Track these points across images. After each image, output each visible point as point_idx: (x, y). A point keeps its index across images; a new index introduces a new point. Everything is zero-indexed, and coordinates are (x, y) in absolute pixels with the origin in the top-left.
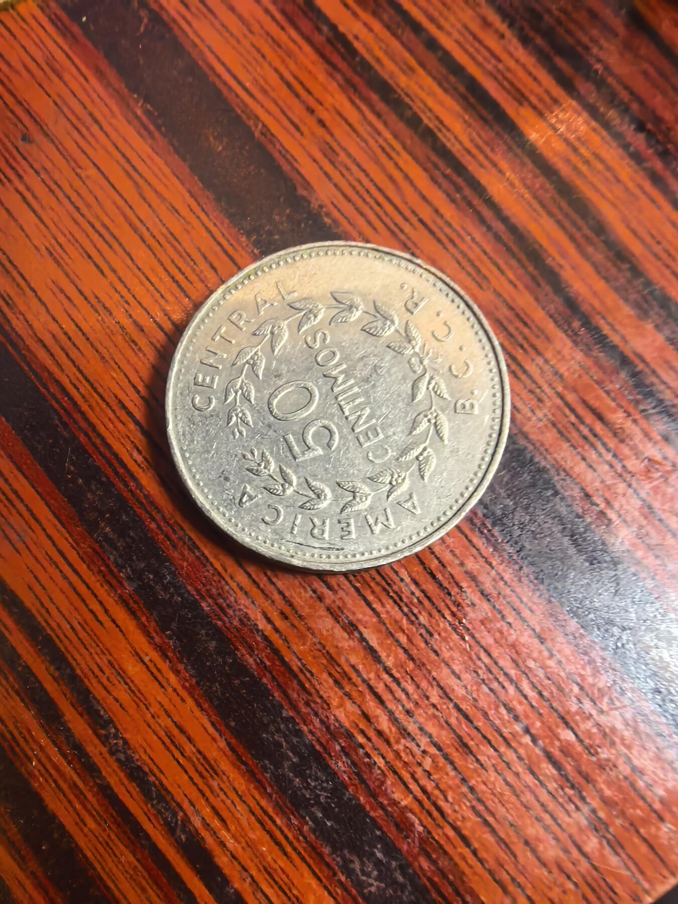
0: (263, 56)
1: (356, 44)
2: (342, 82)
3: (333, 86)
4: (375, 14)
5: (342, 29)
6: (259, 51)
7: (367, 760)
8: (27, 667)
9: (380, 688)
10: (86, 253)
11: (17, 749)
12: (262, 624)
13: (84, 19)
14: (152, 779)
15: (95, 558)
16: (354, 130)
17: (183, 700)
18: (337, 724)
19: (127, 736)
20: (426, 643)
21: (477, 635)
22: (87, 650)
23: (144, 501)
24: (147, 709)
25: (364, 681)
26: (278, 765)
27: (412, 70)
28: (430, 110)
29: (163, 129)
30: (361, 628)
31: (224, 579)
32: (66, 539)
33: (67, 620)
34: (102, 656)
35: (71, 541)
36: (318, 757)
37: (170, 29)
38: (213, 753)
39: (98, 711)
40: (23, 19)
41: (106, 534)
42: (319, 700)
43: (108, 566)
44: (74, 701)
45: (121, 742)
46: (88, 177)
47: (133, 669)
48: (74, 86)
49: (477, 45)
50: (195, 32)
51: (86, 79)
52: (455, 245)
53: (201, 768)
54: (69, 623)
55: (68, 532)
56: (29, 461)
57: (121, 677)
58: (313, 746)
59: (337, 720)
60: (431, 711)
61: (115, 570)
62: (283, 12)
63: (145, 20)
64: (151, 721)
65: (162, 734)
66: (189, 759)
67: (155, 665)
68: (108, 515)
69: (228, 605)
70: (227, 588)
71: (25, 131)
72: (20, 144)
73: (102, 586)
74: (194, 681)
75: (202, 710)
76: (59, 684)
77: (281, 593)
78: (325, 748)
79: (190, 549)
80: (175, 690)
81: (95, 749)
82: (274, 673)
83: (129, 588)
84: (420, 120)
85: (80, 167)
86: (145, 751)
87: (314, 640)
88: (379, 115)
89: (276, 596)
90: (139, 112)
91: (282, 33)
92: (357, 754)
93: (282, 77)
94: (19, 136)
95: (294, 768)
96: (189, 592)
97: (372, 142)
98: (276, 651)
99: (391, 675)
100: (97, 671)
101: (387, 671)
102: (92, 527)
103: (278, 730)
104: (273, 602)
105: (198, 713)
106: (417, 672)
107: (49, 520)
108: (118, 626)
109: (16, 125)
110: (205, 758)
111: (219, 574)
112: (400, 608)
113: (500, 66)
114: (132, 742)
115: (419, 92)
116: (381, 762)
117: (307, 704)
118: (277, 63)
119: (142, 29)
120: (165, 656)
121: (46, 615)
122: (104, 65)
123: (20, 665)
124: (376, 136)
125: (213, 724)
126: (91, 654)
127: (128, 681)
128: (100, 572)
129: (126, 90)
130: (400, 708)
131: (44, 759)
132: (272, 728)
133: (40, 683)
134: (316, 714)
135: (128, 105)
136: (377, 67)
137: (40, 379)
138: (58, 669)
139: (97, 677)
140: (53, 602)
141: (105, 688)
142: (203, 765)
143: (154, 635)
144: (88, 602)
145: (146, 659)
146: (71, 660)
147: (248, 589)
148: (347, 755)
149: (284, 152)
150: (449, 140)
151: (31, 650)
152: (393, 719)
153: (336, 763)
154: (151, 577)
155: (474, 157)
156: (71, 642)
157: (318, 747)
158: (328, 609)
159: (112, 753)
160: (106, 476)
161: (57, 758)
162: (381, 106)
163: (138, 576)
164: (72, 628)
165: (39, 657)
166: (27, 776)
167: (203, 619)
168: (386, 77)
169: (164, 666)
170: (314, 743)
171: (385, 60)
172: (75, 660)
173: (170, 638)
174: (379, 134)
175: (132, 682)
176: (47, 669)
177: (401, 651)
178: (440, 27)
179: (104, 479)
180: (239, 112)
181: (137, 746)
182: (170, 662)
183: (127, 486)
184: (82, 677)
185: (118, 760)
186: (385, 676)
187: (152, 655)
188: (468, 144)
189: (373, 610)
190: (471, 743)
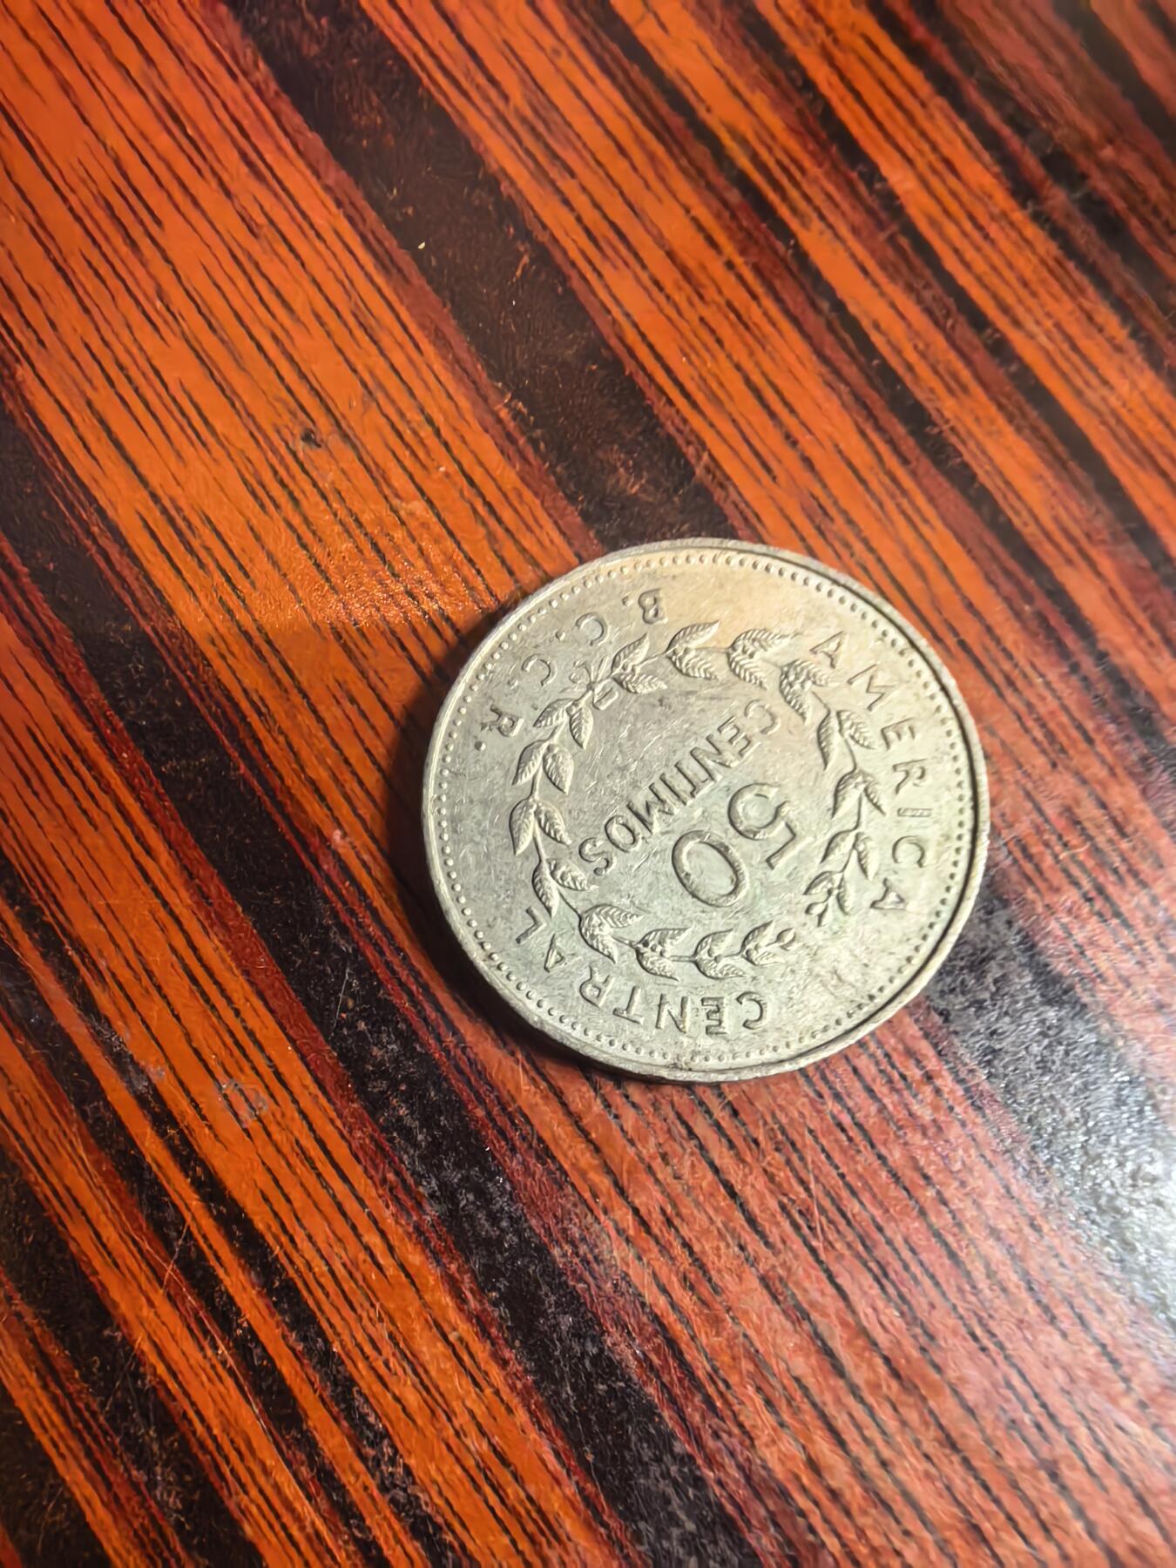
0: (719, 341)
1: (876, 338)
2: (848, 399)
3: (832, 405)
4: (910, 288)
5: (853, 309)
6: (713, 331)
7: (810, 1537)
8: (251, 1330)
9: (841, 1421)
10: (399, 640)
11: (226, 1470)
12: (651, 1295)
13: (422, 246)
14: (449, 1538)
15: (377, 1156)
16: (863, 481)
17: (510, 1410)
18: (763, 1473)
19: (412, 1462)
20: (923, 1350)
21: (1008, 1345)
22: (353, 1309)
23: (467, 1070)
24: (449, 1419)
25: (814, 1405)
26: (661, 1533)
27: (965, 389)
28: (990, 459)
29: (542, 445)
30: (814, 1316)
31: (591, 1211)
32: (332, 1121)
33: (322, 1257)
34: (379, 1325)
35: (339, 1123)
36: (729, 1526)
37: (565, 280)
38: (554, 1503)
39: (363, 1417)
40: (318, 235)
41: (400, 1119)
42: (736, 1430)
43: (398, 1173)
44: (327, 1394)
45: (401, 1470)
46: (412, 514)
47: (430, 1350)
48: (399, 359)
49: (1075, 358)
50: (607, 287)
51: (417, 347)
52: (1016, 690)
53: (531, 1528)
54: (327, 1264)
55: (336, 1110)
56: (277, 984)
57: (409, 1362)
58: (721, 1507)
59: (765, 1467)
60: (924, 1465)
61: (410, 1180)
62: (757, 270)
63: (526, 259)
64: (453, 1441)
65: (470, 1463)
66: (513, 1511)
67: (467, 1347)
68: (403, 1087)
69: (596, 1258)
70: (596, 1226)
71: (310, 425)
72: (300, 446)
73: (387, 1206)
74: (530, 1378)
75: (541, 1428)
76: (302, 1364)
77: (686, 1245)
78: (742, 1513)
79: (539, 1158)
80: (497, 1392)
81: (356, 1480)
82: (666, 1379)
83: (432, 1212)
84: (974, 477)
85: (397, 496)
86: (440, 1493)
87: (737, 1329)
88: (905, 461)
89: (678, 1249)
90: (504, 414)
91: (754, 305)
92: (795, 1525)
93: (748, 381)
94: (298, 431)
95: (688, 1541)
96: (531, 1228)
97: (890, 505)
98: (672, 1343)
99: (862, 1401)
100: (368, 1349)
101: (854, 1390)
102: (375, 1105)
103: (666, 1475)
104: (673, 1259)
105: (533, 1434)
106: (904, 1398)
107: (306, 1087)
108: (408, 1275)
109: (294, 414)
110: (540, 1511)
111: (585, 1202)
112: (882, 1288)
113: (1113, 401)
114: (419, 1473)
115: (975, 429)
116: (832, 1543)
117: (716, 1435)
118: (741, 356)
119: (519, 273)
120: (484, 1333)
121: (289, 1248)
122: (450, 328)
123: (240, 1326)
124: (898, 493)
125: (557, 1454)
126: (360, 1318)
127: (421, 1371)
128: (384, 1181)
129: (484, 375)
130: (872, 1456)
131: (269, 1491)
132: (655, 1469)
133: (271, 1360)
134: (732, 1454)
135: (485, 399)
136: (908, 379)
137: (306, 846)
138: (304, 1339)
139: (367, 1358)
140: (302, 1226)
141: (380, 1378)
142: (535, 1521)
143: (469, 1295)
144: (361, 1230)
145: (452, 1337)
146: (325, 1325)
147: (631, 1232)
148: (776, 1525)
149: (742, 506)
150: (1018, 513)
151: (261, 1303)
152: (860, 1475)
153: (758, 1539)
154: (471, 1197)
155: (1057, 546)
156: (327, 1295)
157: (729, 1508)
158: (764, 1280)
159: (383, 1489)
160: (405, 1020)
161: (291, 1489)
162: (909, 445)
163: (447, 1194)
164: (332, 1272)
165: (272, 1315)
166: (237, 1515)
167: (554, 1275)
168: (921, 396)
169: (481, 1350)
170: (723, 1500)
171: (923, 369)
172: (332, 1326)
173: (495, 1304)
174: (904, 492)
175: (426, 1371)
176: (284, 1337)
177: (879, 1361)
178: (1016, 323)
179: (402, 1026)
180: (672, 430)
181: (427, 1481)
182: (493, 1344)
183: (439, 1039)
184: (344, 1356)
185: (393, 1501)
186: (850, 1401)
187: (463, 1329)
188: (1050, 526)
189: (838, 1288)
190: (987, 1527)
